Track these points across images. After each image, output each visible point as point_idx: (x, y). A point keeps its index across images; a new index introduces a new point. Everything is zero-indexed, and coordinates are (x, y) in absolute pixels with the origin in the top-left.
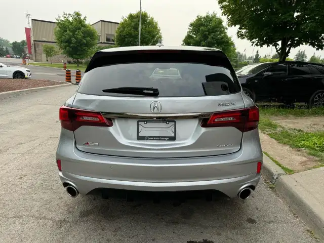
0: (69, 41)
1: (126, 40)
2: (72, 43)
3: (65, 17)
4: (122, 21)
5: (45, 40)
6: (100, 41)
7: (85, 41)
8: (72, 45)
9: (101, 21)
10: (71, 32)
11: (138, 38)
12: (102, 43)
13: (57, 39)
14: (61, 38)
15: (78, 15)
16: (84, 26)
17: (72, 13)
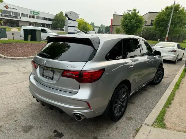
0: (127, 25)
1: (161, 23)
2: (129, 26)
3: (128, 12)
4: (161, 11)
5: (117, 25)
6: (147, 24)
7: (136, 25)
8: (128, 28)
9: (150, 12)
10: (129, 20)
11: (169, 22)
12: (147, 25)
13: (122, 24)
14: (123, 23)
15: (135, 10)
16: (137, 16)
17: (132, 10)
